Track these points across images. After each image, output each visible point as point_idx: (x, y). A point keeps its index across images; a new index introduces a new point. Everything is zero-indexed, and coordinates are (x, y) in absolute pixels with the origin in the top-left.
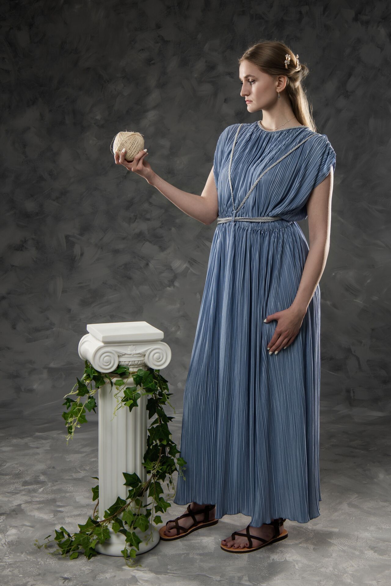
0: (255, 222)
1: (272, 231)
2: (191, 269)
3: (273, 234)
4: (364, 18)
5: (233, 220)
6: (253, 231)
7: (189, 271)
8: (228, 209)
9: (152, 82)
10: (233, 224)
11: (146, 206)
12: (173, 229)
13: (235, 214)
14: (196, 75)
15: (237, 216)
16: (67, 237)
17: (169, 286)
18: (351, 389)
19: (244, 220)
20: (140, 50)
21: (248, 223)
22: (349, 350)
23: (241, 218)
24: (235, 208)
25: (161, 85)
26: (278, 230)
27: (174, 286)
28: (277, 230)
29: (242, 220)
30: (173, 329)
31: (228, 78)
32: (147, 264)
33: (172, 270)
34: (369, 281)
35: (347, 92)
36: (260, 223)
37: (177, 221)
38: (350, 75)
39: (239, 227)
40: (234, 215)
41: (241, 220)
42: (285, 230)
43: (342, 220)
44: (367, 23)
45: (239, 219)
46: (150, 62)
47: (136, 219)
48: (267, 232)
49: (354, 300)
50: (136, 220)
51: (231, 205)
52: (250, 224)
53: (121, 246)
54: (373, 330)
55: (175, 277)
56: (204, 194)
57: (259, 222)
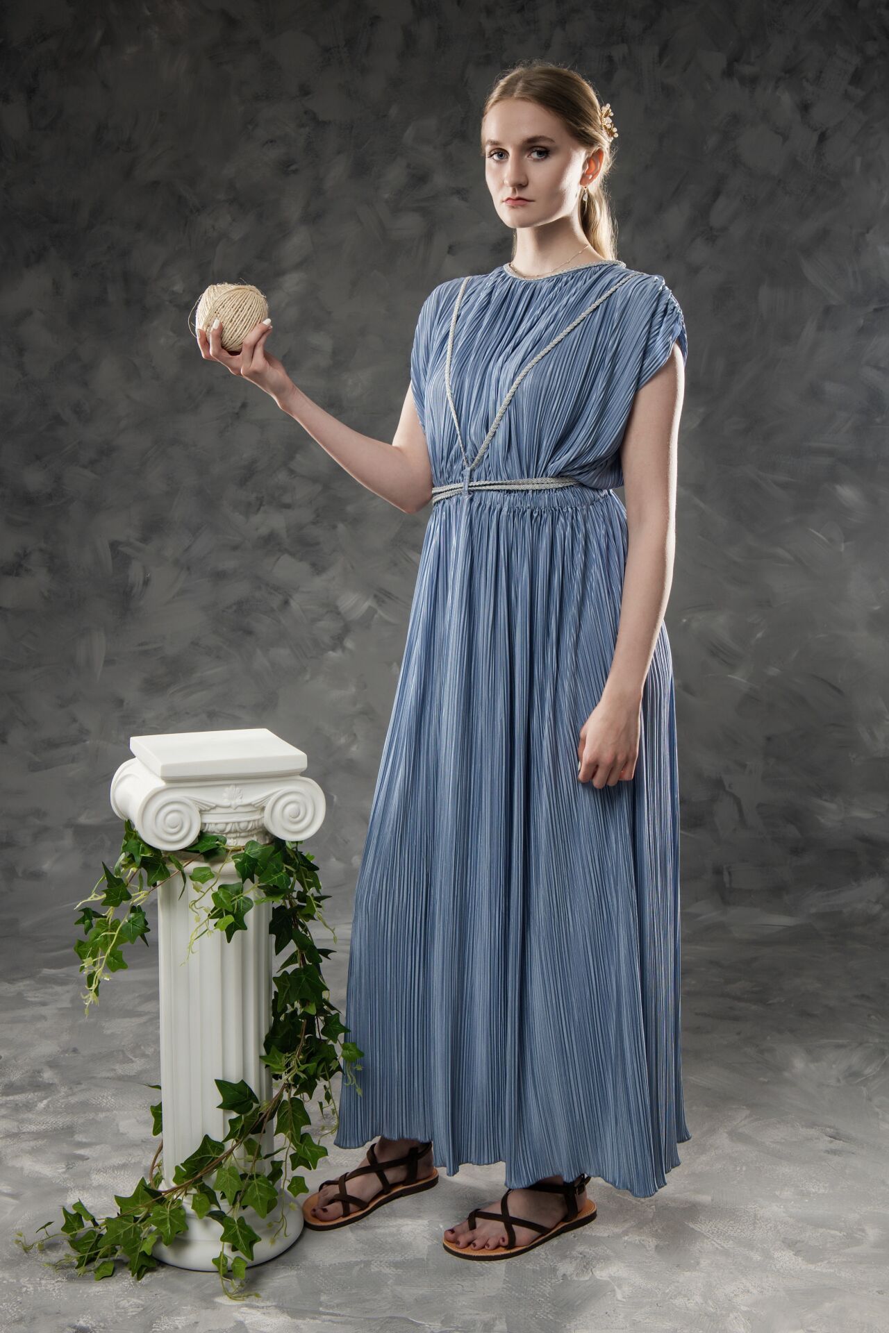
0: (518, 490)
1: (559, 510)
2: (380, 612)
3: (562, 519)
4: (747, 70)
5: (466, 489)
6: (514, 512)
7: (376, 616)
8: (451, 466)
9: (293, 209)
10: (467, 498)
11: (282, 477)
12: (341, 527)
13: (468, 474)
14: (386, 196)
15: (475, 480)
16: (114, 545)
17: (334, 649)
18: (725, 867)
19: (492, 487)
20: (267, 142)
21: (502, 494)
22: (718, 784)
23: (482, 482)
24: (467, 462)
25: (313, 218)
26: (572, 508)
27: (344, 649)
28: (570, 509)
29: (488, 487)
30: (343, 741)
31: (455, 201)
32: (286, 603)
33: (339, 613)
34: (759, 635)
35: (711, 228)
36: (530, 492)
37: (350, 509)
38: (717, 193)
39: (480, 504)
40: (467, 478)
41: (484, 488)
42: (588, 509)
43: (702, 505)
44: (753, 81)
45: (479, 486)
46: (289, 166)
47: (261, 505)
48: (546, 514)
49: (729, 676)
50: (262, 508)
51: (457, 457)
52: (506, 496)
53: (229, 564)
54: (769, 739)
55: (346, 630)
56: (398, 440)
57: (528, 491)
